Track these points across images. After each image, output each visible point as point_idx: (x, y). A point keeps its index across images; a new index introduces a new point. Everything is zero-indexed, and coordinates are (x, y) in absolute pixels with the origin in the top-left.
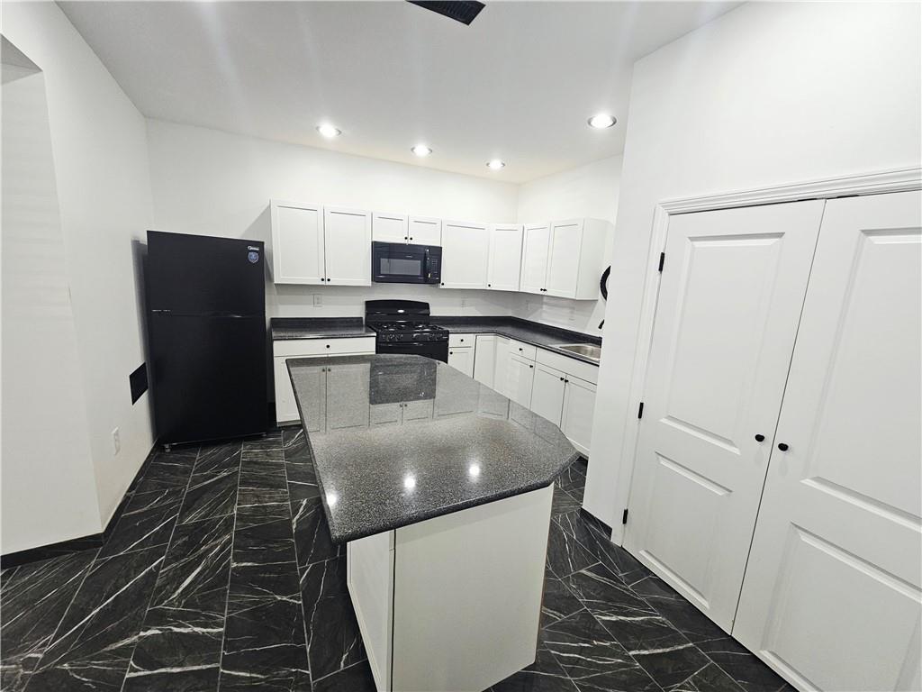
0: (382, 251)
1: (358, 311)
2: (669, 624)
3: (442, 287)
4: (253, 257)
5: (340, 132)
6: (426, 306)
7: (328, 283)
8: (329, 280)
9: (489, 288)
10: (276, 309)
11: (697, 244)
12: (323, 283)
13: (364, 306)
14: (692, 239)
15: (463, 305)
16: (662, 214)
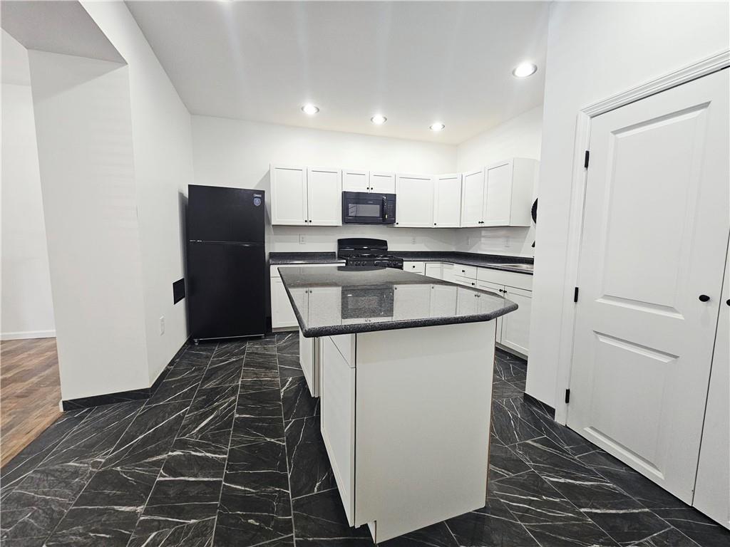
0: (349, 199)
1: (332, 247)
2: (620, 490)
3: (397, 226)
4: (257, 202)
5: (318, 110)
6: (384, 243)
7: (310, 224)
8: (310, 221)
9: (435, 226)
10: (274, 245)
11: (619, 136)
12: (306, 224)
13: (336, 244)
14: (615, 132)
15: (414, 242)
16: (584, 118)
